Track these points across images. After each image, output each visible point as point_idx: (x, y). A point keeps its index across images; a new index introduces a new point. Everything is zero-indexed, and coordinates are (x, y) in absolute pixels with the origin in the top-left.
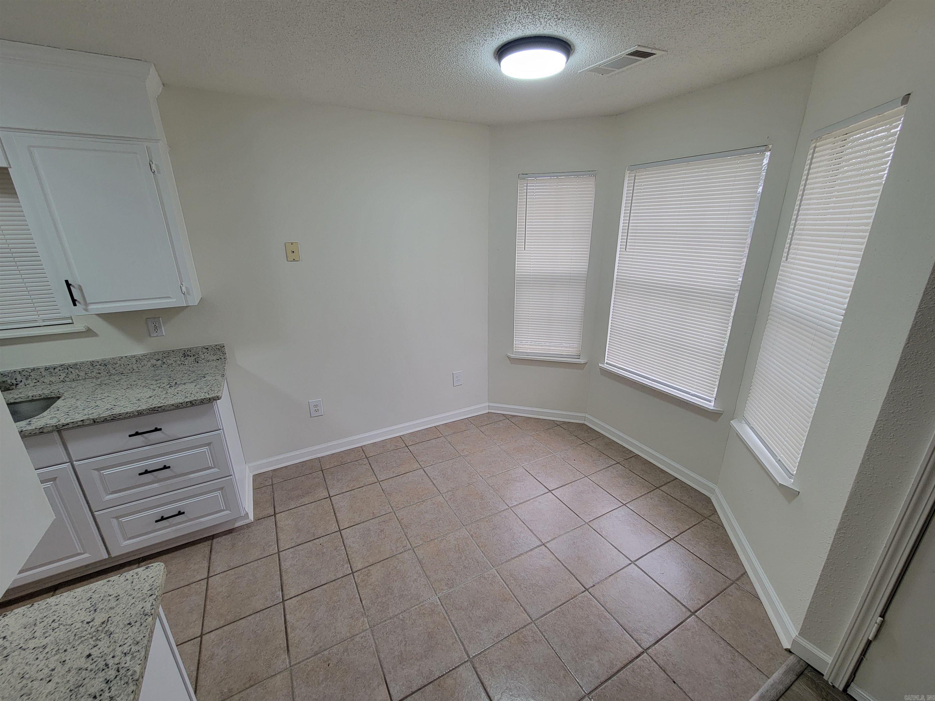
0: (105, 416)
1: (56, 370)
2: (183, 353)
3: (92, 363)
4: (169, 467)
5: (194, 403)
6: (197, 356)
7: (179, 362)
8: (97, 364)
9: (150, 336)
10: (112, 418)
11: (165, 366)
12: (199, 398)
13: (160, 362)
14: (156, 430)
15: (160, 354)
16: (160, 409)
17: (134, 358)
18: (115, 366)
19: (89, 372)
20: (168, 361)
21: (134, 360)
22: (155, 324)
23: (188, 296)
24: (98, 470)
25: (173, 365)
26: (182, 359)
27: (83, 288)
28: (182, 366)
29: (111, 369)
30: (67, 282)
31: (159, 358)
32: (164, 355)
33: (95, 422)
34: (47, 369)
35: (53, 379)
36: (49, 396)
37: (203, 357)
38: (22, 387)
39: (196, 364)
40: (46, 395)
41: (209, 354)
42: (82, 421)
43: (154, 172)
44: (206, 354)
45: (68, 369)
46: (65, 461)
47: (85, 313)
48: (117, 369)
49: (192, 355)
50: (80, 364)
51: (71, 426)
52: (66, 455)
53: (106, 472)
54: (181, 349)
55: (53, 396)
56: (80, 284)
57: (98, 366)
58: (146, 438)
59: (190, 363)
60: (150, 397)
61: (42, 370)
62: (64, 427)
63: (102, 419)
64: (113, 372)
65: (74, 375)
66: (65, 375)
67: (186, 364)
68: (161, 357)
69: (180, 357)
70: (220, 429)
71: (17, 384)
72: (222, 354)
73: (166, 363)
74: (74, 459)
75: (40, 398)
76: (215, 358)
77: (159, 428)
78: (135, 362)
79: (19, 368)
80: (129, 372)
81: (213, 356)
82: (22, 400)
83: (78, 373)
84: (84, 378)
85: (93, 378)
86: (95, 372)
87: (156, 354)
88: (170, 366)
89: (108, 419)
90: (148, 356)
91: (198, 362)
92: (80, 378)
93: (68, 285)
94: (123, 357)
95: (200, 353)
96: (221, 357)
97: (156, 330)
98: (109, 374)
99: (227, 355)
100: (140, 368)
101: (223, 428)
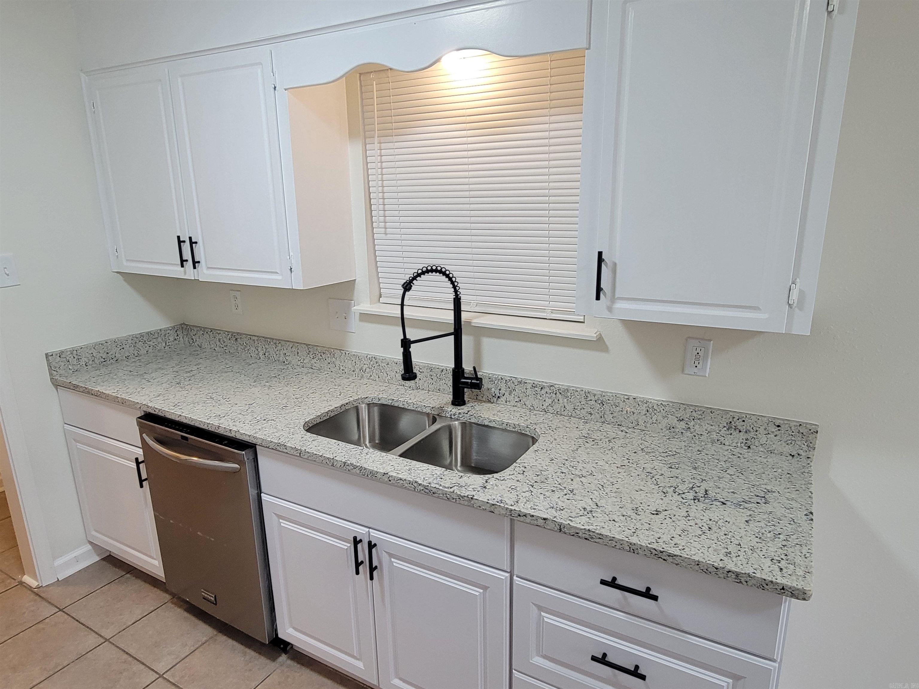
0: (578, 529)
1: (543, 392)
2: (728, 421)
3: (587, 394)
4: (643, 677)
5: (743, 580)
6: (752, 434)
7: (714, 436)
8: (593, 398)
9: (683, 371)
10: (587, 536)
11: (688, 434)
12: (758, 575)
13: (683, 425)
14: (647, 594)
15: (688, 411)
16: (670, 559)
17: (645, 405)
18: (615, 409)
19: (579, 408)
20: (697, 427)
21: (644, 407)
22: (698, 351)
23: (796, 309)
24: (540, 608)
25: (702, 438)
26: (723, 431)
27: (618, 271)
28: (717, 445)
29: (608, 412)
30: (600, 254)
31: (684, 417)
32: (694, 414)
33: (561, 530)
34: (534, 386)
35: (536, 403)
36: (523, 432)
37: (763, 440)
38: (502, 403)
39: (745, 451)
40: (521, 428)
41: (778, 437)
42: (544, 519)
43: (830, 13)
44: (773, 436)
45: (556, 394)
46: (505, 568)
47: (607, 314)
48: (615, 415)
49: (743, 429)
50: (572, 391)
51: (528, 520)
52: (509, 559)
53: (549, 618)
54: (727, 412)
55: (528, 433)
56: (617, 262)
57: (593, 402)
58: (625, 598)
59: (734, 444)
60: (657, 513)
61: (529, 386)
62: (519, 518)
63: (572, 531)
64: (609, 417)
65: (561, 405)
66: (550, 401)
67: (727, 443)
68: (688, 416)
69: (721, 426)
70: (774, 661)
71: (499, 397)
72: (805, 448)
73: (692, 430)
74: (516, 572)
75: (514, 430)
76: (787, 449)
77: (653, 592)
78: (644, 412)
79: (507, 374)
80: (631, 425)
81: (784, 444)
82: (495, 426)
83: (566, 405)
84: (570, 414)
85: (580, 418)
86: (586, 410)
87: (682, 409)
88: (697, 437)
89: (580, 535)
90: (667, 409)
91: (749, 447)
92: (565, 413)
93: (600, 259)
94: (631, 398)
95: (761, 430)
96: (801, 452)
97: (697, 362)
98: (603, 420)
99: (816, 452)
100: (648, 425)
101: (781, 660)
